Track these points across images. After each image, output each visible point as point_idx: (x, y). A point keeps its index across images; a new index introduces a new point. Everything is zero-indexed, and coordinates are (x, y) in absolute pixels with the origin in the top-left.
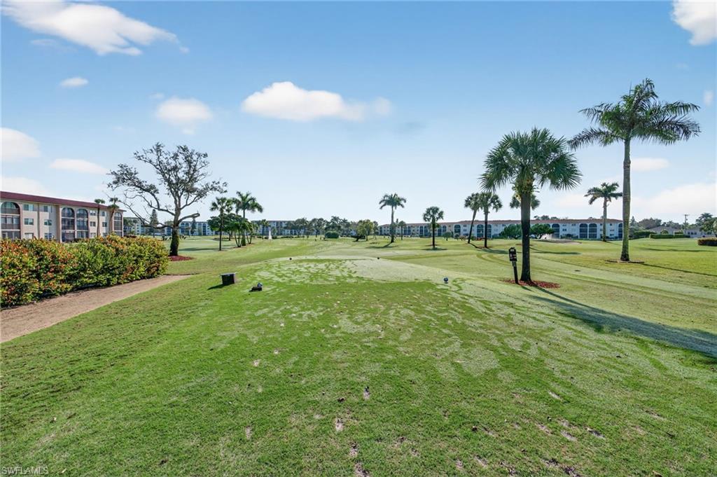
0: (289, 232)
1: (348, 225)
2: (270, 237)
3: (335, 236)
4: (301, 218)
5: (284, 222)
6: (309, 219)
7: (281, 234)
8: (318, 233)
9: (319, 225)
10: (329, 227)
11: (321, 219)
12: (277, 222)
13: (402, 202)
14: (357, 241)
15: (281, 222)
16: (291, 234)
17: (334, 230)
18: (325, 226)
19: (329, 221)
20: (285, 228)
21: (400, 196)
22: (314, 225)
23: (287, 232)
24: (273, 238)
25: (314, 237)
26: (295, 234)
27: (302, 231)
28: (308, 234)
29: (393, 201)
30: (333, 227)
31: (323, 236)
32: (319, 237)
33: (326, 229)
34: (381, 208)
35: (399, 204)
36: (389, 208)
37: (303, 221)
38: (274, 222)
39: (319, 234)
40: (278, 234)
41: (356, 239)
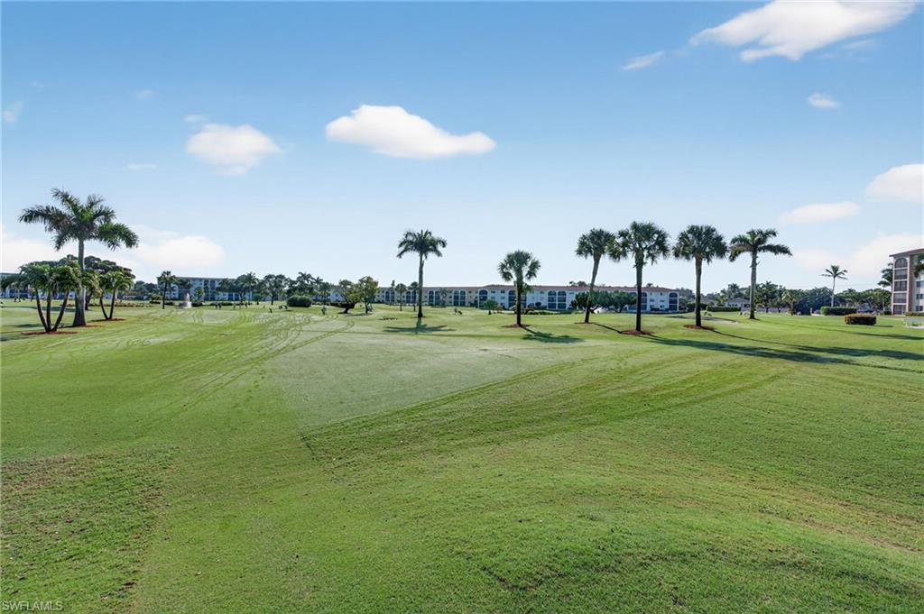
0: (227, 297)
1: (326, 286)
2: (189, 304)
3: (304, 304)
4: (246, 273)
5: (218, 280)
6: (260, 276)
7: (213, 299)
8: (275, 298)
9: (278, 285)
10: (295, 289)
11: (281, 277)
12: (206, 281)
13: (440, 248)
14: (346, 312)
15: (213, 281)
16: (230, 299)
17: (303, 294)
18: (287, 288)
19: (294, 279)
20: (219, 289)
21: (436, 235)
22: (268, 285)
23: (224, 296)
24: (194, 305)
25: (267, 304)
26: (237, 300)
27: (248, 295)
28: (257, 299)
29: (423, 244)
30: (301, 289)
31: (285, 303)
32: (277, 304)
33: (289, 292)
34: (400, 255)
35: (435, 250)
36: (413, 256)
37: (249, 278)
38: (201, 280)
39: (277, 299)
40: (206, 299)
41: (344, 310)
